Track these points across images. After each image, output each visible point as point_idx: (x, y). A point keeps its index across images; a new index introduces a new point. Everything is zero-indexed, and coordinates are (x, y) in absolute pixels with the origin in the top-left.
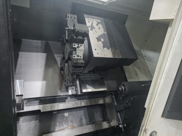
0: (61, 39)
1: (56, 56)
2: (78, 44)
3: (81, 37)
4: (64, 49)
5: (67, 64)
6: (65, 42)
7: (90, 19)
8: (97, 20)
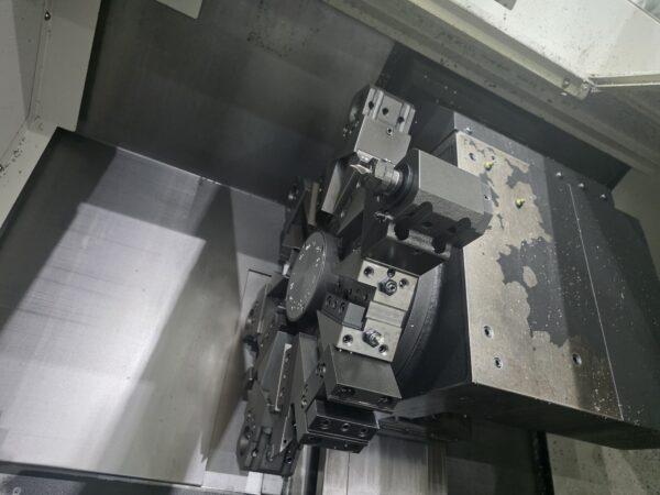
0: (291, 197)
1: (244, 262)
2: (392, 272)
3: (430, 239)
4: (297, 251)
5: (288, 347)
6: (311, 221)
7: (482, 145)
8: (514, 161)
